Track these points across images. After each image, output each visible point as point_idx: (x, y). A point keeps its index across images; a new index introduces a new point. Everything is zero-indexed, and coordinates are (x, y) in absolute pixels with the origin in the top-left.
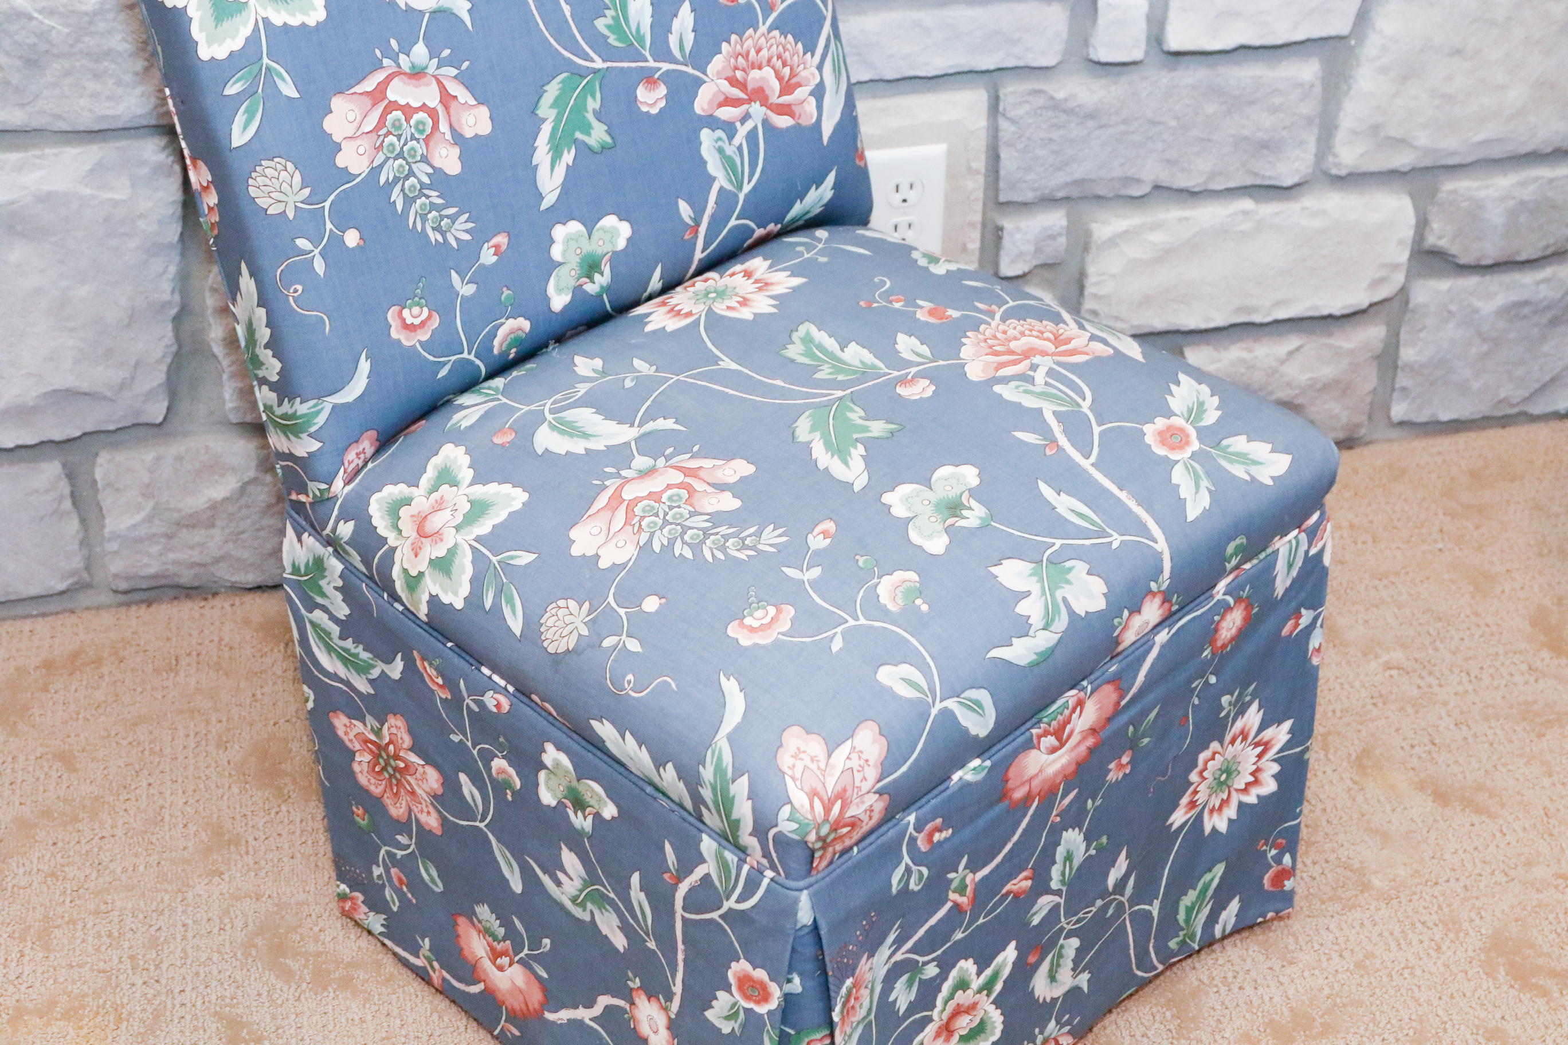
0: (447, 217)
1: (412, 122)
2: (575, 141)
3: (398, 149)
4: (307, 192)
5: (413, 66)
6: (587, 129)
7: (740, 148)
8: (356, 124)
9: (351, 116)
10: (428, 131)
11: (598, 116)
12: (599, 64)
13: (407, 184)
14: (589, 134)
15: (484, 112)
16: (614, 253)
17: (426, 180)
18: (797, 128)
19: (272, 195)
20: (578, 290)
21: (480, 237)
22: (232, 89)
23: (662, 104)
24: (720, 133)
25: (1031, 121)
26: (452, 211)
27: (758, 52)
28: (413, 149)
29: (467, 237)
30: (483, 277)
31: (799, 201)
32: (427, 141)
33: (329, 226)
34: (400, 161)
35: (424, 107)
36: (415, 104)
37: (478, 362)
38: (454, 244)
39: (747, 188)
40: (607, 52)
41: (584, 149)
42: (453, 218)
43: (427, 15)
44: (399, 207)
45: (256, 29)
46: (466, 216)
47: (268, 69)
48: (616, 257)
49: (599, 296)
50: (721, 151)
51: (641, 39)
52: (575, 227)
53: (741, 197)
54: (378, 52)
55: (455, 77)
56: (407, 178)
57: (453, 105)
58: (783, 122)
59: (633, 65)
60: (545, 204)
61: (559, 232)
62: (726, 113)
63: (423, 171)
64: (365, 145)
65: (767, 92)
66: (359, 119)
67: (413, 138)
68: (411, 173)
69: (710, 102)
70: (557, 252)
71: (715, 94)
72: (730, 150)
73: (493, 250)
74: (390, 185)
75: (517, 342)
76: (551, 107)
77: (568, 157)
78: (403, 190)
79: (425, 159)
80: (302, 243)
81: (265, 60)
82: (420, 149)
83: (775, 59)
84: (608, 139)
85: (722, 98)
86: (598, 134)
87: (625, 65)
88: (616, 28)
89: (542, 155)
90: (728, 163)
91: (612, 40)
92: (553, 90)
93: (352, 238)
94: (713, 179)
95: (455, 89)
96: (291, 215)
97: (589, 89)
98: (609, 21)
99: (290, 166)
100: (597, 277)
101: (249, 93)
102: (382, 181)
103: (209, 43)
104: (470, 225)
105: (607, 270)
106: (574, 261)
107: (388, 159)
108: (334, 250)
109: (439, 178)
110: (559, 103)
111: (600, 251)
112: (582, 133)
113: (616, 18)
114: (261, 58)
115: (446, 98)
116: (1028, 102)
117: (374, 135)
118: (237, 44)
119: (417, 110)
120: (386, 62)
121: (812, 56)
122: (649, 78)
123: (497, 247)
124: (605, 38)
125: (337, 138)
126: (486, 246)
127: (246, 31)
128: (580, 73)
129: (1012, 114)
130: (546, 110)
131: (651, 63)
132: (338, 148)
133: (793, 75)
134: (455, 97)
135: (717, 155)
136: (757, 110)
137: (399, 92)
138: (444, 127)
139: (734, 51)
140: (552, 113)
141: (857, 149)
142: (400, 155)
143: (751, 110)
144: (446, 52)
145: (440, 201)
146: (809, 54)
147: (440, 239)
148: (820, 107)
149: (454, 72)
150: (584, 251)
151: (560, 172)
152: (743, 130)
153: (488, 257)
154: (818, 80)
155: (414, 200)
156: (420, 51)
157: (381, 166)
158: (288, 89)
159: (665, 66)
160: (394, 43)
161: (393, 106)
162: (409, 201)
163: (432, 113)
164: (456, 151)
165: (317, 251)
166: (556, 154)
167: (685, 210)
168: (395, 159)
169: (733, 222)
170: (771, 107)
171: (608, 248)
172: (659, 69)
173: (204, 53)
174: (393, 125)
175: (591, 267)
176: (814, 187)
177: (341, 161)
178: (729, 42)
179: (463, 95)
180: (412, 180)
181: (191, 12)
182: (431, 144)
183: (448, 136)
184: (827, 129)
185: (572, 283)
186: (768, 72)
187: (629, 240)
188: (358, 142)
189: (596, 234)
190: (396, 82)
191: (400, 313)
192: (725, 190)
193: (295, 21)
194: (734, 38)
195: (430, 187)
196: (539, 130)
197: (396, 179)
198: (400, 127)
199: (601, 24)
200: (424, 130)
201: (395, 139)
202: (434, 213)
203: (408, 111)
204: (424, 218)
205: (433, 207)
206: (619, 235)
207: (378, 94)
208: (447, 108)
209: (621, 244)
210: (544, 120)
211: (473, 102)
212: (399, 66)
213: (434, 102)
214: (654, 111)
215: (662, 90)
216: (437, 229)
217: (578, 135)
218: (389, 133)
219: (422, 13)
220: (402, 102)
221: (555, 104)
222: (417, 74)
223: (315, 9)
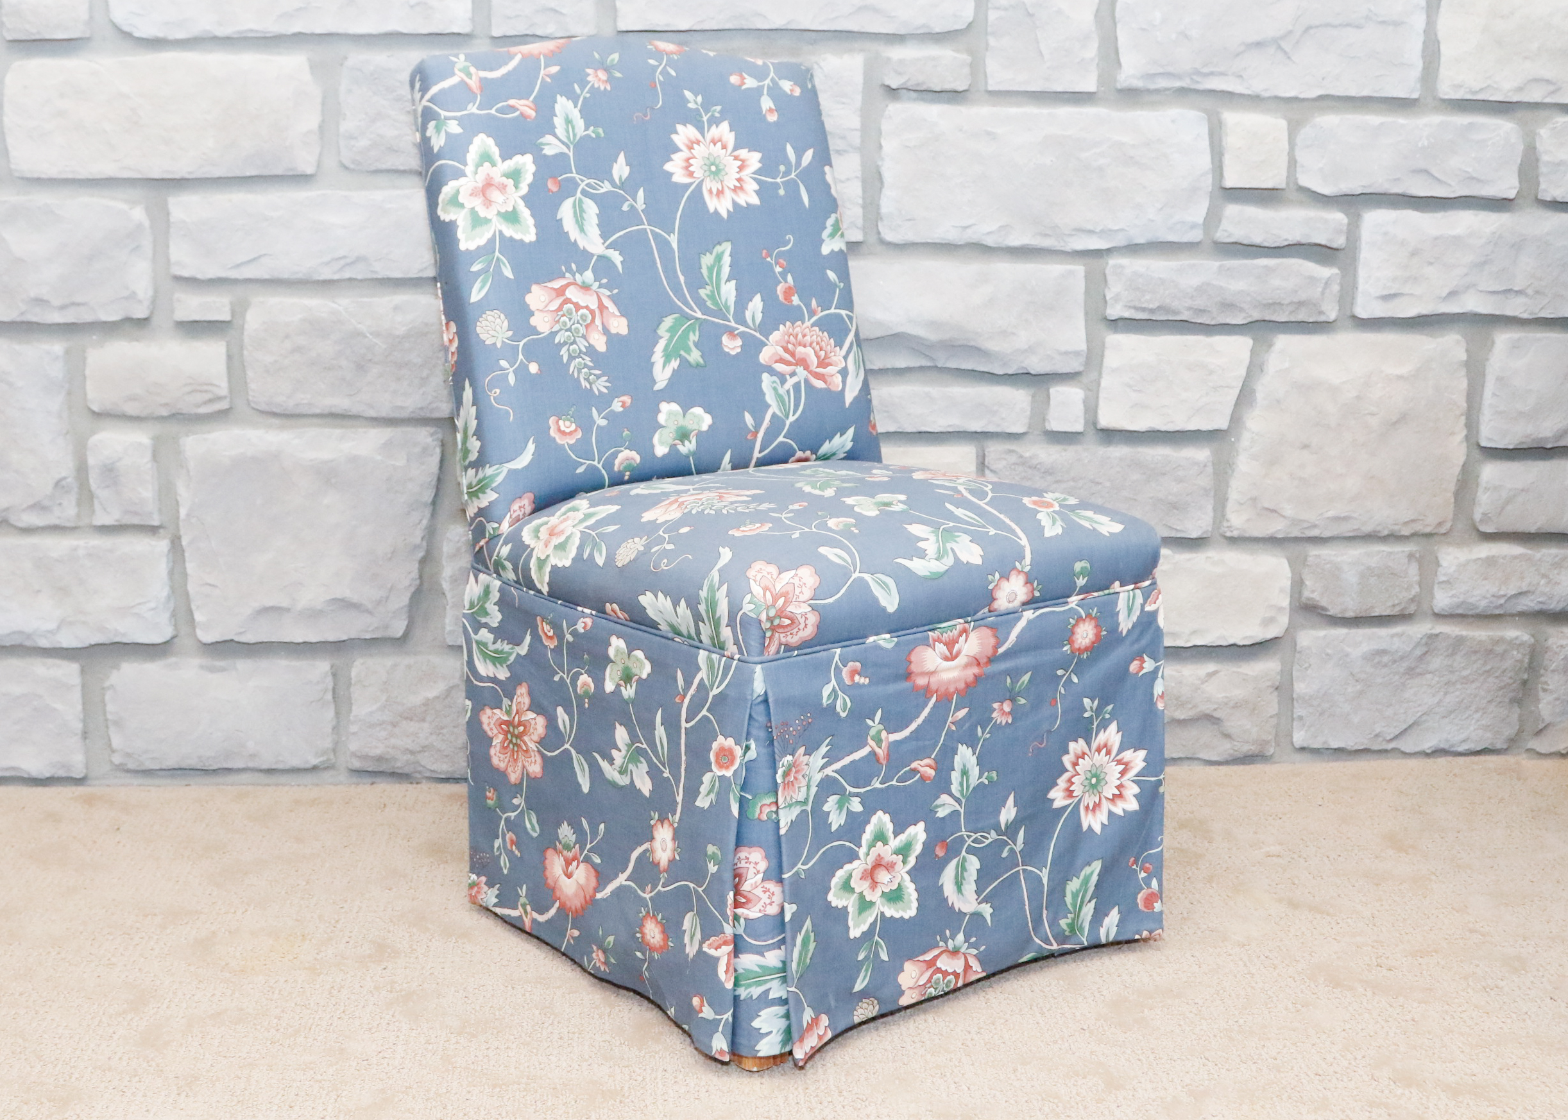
0: (595, 375)
1: (580, 313)
2: (680, 356)
3: (568, 326)
4: (510, 333)
5: (584, 282)
6: (688, 351)
7: (788, 391)
8: (544, 304)
9: (543, 299)
10: (589, 321)
11: (696, 345)
12: (699, 315)
13: (571, 347)
14: (689, 355)
15: (624, 322)
16: (699, 431)
17: (584, 350)
18: (828, 391)
19: (490, 332)
20: (673, 447)
21: (614, 393)
22: (475, 268)
23: (739, 350)
24: (775, 378)
25: (1007, 473)
26: (598, 372)
27: (804, 336)
28: (577, 329)
29: (605, 391)
30: (612, 417)
31: (828, 441)
32: (587, 327)
33: (521, 357)
34: (569, 333)
35: (587, 307)
36: (582, 304)
37: (604, 472)
38: (597, 393)
39: (792, 419)
40: (705, 310)
41: (684, 362)
42: (598, 377)
43: (595, 258)
44: (565, 359)
45: (494, 235)
46: (606, 378)
47: (498, 259)
48: (700, 434)
49: (687, 457)
50: (775, 389)
51: (728, 309)
52: (675, 407)
53: (788, 423)
54: (563, 268)
55: (609, 296)
56: (572, 344)
57: (605, 312)
58: (819, 384)
59: (722, 322)
60: (657, 388)
61: (665, 407)
62: (780, 367)
63: (582, 344)
64: (548, 318)
65: (809, 362)
66: (547, 301)
67: (578, 322)
68: (574, 342)
69: (770, 358)
70: (662, 418)
71: (774, 354)
72: (781, 391)
73: (621, 404)
74: (561, 345)
75: (629, 468)
76: (667, 331)
77: (675, 364)
78: (568, 350)
79: (584, 337)
80: (503, 363)
81: (497, 253)
82: (582, 330)
83: (815, 344)
84: (701, 361)
85: (778, 358)
86: (695, 356)
87: (717, 320)
88: (712, 297)
89: (658, 357)
90: (779, 397)
91: (709, 303)
92: (668, 321)
93: (534, 368)
94: (768, 406)
95: (607, 302)
96: (499, 345)
97: (691, 328)
98: (708, 292)
99: (502, 316)
100: (686, 442)
101: (485, 271)
102: (557, 341)
103: (467, 240)
104: (608, 384)
105: (694, 441)
106: (672, 428)
107: (561, 330)
108: (522, 372)
109: (591, 351)
110: (672, 330)
111: (690, 427)
112: (685, 351)
113: (712, 292)
114: (494, 252)
115: (601, 307)
116: (1005, 459)
117: (555, 314)
118: (482, 241)
119: (583, 308)
120: (567, 275)
121: (841, 349)
122: (731, 332)
123: (624, 403)
124: (705, 301)
125: (533, 308)
126: (616, 399)
127: (489, 235)
128: (688, 318)
129: (993, 467)
130: (663, 330)
131: (733, 324)
132: (532, 314)
133: (826, 357)
134: (607, 308)
135: (773, 392)
136: (800, 370)
137: (572, 293)
138: (598, 322)
139: (788, 331)
140: (667, 336)
141: (870, 421)
142: (569, 330)
143: (797, 371)
144: (605, 281)
145: (591, 364)
146: (838, 348)
147: (588, 386)
148: (844, 382)
149: (609, 293)
150: (680, 424)
151: (668, 372)
152: (791, 382)
153: (617, 406)
154: (844, 365)
155: (575, 358)
156: (589, 275)
157: (557, 332)
158: (508, 273)
159: (742, 329)
160: (574, 266)
161: (568, 301)
162: (571, 358)
163: (592, 312)
164: (604, 339)
165: (511, 370)
166: (667, 359)
167: (749, 419)
168: (567, 331)
169: (781, 439)
170: (810, 372)
171: (695, 427)
172: (737, 329)
173: (463, 246)
174: (568, 311)
175: (683, 436)
176: (839, 434)
177: (533, 321)
178: (785, 325)
179: (612, 308)
180: (574, 346)
181: (458, 223)
182: (589, 330)
183: (600, 328)
184: (849, 398)
185: (671, 441)
186: (809, 350)
187: (710, 426)
188: (545, 314)
189: (688, 415)
190: (572, 288)
191: (557, 422)
192: (777, 416)
193: (517, 236)
194: (788, 324)
195: (585, 354)
196: (657, 342)
197: (565, 343)
198: (571, 314)
199: (703, 293)
200: (585, 321)
201: (567, 320)
202: (586, 370)
203: (578, 307)
204: (579, 371)
205: (586, 366)
206: (703, 421)
207: (560, 292)
208: (601, 312)
209: (705, 428)
210: (661, 338)
211: (617, 313)
212: (575, 279)
213: (594, 306)
214: (733, 353)
215: (739, 342)
216: (587, 379)
217: (682, 353)
218: (563, 315)
219: (592, 255)
220: (575, 300)
221: (670, 330)
222: (586, 287)
223: (529, 233)
